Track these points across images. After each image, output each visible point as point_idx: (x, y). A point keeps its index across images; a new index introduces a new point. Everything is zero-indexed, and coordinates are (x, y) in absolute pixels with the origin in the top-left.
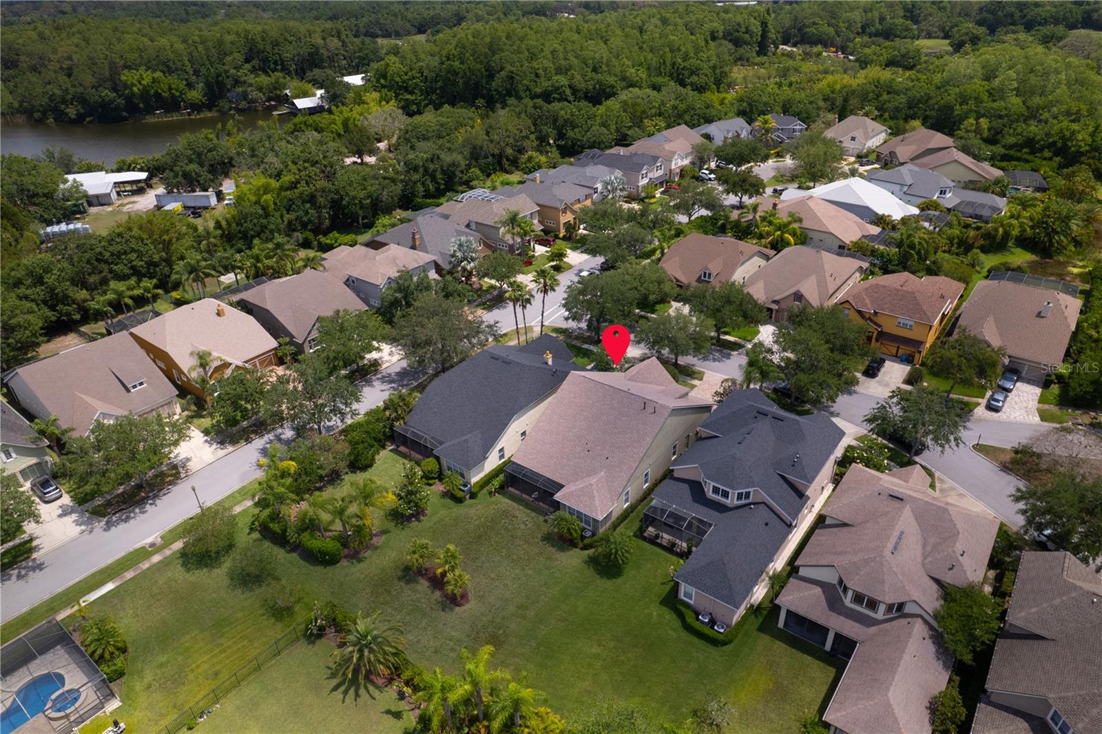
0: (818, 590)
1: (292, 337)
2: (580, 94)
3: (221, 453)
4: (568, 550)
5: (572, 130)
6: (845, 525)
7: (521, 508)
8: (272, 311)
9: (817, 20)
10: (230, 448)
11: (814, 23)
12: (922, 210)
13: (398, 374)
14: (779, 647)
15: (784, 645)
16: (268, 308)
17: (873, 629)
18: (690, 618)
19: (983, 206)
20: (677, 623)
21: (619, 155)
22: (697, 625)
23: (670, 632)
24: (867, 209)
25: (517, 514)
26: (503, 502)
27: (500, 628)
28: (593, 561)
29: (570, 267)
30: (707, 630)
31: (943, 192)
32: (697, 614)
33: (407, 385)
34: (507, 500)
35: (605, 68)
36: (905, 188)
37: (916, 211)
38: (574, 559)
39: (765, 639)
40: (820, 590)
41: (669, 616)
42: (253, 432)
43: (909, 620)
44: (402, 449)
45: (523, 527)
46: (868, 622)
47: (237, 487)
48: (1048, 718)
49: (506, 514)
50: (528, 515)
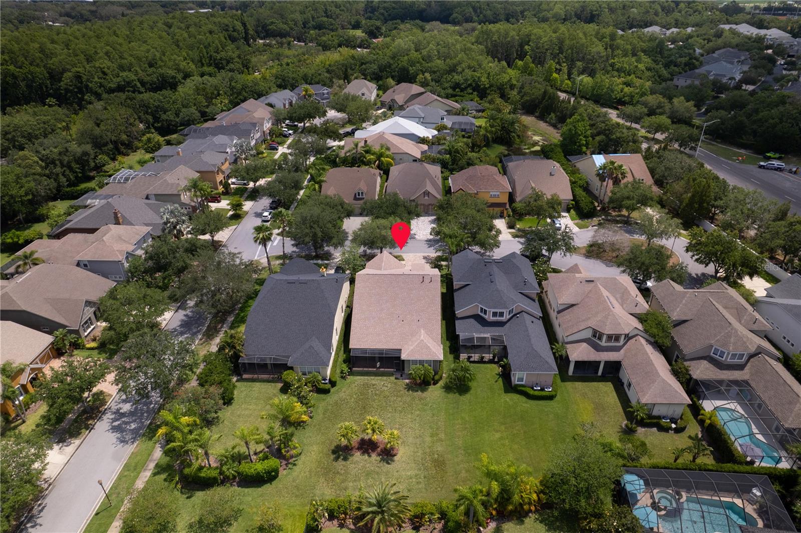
0: (584, 345)
1: (64, 327)
2: (148, 86)
3: (69, 450)
4: (427, 389)
5: (165, 113)
6: (573, 305)
7: (372, 378)
8: (29, 310)
9: (274, 20)
10: (77, 442)
11: (272, 23)
12: (439, 131)
13: (181, 326)
14: (579, 385)
15: (580, 383)
16: (24, 308)
17: (622, 351)
18: (531, 392)
19: (466, 124)
20: (523, 399)
21: (223, 125)
22: (536, 393)
23: (524, 405)
24: (413, 135)
25: (374, 382)
26: (358, 381)
27: (433, 454)
28: (448, 388)
29: (247, 213)
30: (543, 393)
31: (442, 119)
32: (532, 388)
33: (199, 332)
34: (359, 377)
35: (160, 63)
36: (422, 120)
37: (436, 132)
38: (435, 392)
39: (569, 385)
40: (585, 344)
41: (516, 397)
42: (88, 419)
43: (634, 339)
44: (245, 376)
45: (386, 389)
46: (617, 349)
47: (119, 468)
48: (712, 354)
49: (366, 386)
50: (381, 380)
